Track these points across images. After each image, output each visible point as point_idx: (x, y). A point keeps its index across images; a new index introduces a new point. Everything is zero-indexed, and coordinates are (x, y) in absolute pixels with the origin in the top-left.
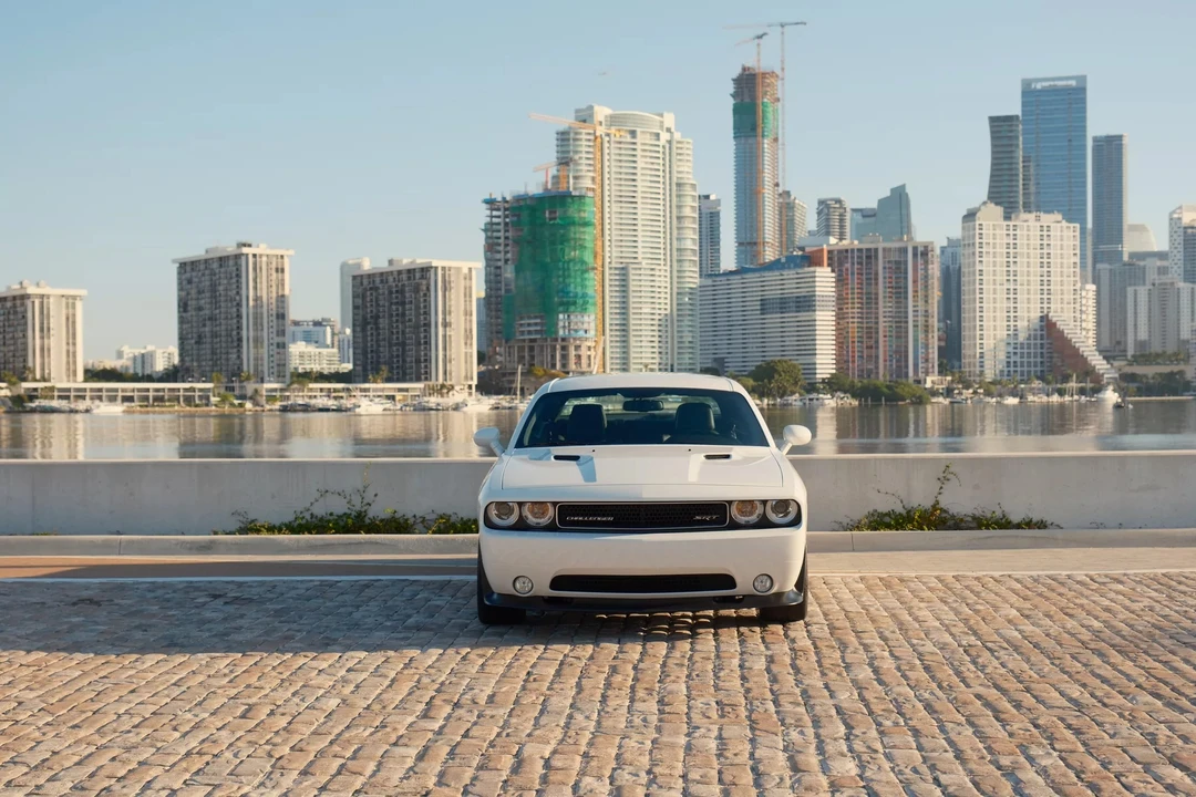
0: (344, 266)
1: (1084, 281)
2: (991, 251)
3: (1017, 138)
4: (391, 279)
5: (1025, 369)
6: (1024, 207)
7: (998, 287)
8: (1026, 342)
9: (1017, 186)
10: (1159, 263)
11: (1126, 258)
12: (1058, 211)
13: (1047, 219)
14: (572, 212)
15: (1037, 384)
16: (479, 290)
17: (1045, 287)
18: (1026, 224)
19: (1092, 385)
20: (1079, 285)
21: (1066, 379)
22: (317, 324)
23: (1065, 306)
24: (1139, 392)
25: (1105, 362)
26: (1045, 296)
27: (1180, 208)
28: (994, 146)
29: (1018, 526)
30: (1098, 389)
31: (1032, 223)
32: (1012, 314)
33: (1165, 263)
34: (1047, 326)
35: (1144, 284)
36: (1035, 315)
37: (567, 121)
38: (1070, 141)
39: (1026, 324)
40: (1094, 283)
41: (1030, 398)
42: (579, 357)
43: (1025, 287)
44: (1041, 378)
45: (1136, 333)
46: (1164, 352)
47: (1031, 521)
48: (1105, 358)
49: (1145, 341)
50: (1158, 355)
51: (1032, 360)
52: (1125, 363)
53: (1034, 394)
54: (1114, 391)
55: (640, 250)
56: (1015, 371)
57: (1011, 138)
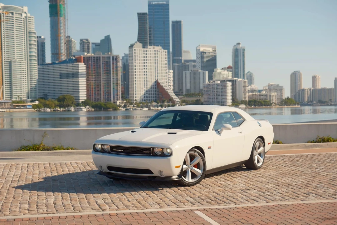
1: (169, 69)
2: (139, 58)
3: (147, 20)
5: (150, 98)
6: (149, 44)
7: (141, 71)
8: (150, 89)
9: (147, 37)
10: (193, 64)
11: (183, 62)
12: (161, 46)
13: (157, 48)
15: (154, 104)
17: (156, 71)
18: (150, 50)
19: (172, 104)
20: (167, 70)
21: (163, 102)
23: (163, 77)
25: (176, 96)
26: (157, 74)
27: (200, 45)
28: (139, 23)
30: (174, 105)
31: (152, 49)
32: (146, 80)
33: (195, 64)
34: (157, 84)
35: (189, 70)
36: (153, 80)
38: (164, 22)
39: (150, 83)
40: (173, 70)
41: (152, 108)
43: (150, 71)
44: (155, 101)
45: (186, 87)
46: (195, 93)
48: (176, 95)
49: (189, 90)
50: (193, 94)
51: (152, 95)
52: (182, 96)
53: (153, 107)
55: (16, 55)
56: (147, 99)
57: (145, 20)
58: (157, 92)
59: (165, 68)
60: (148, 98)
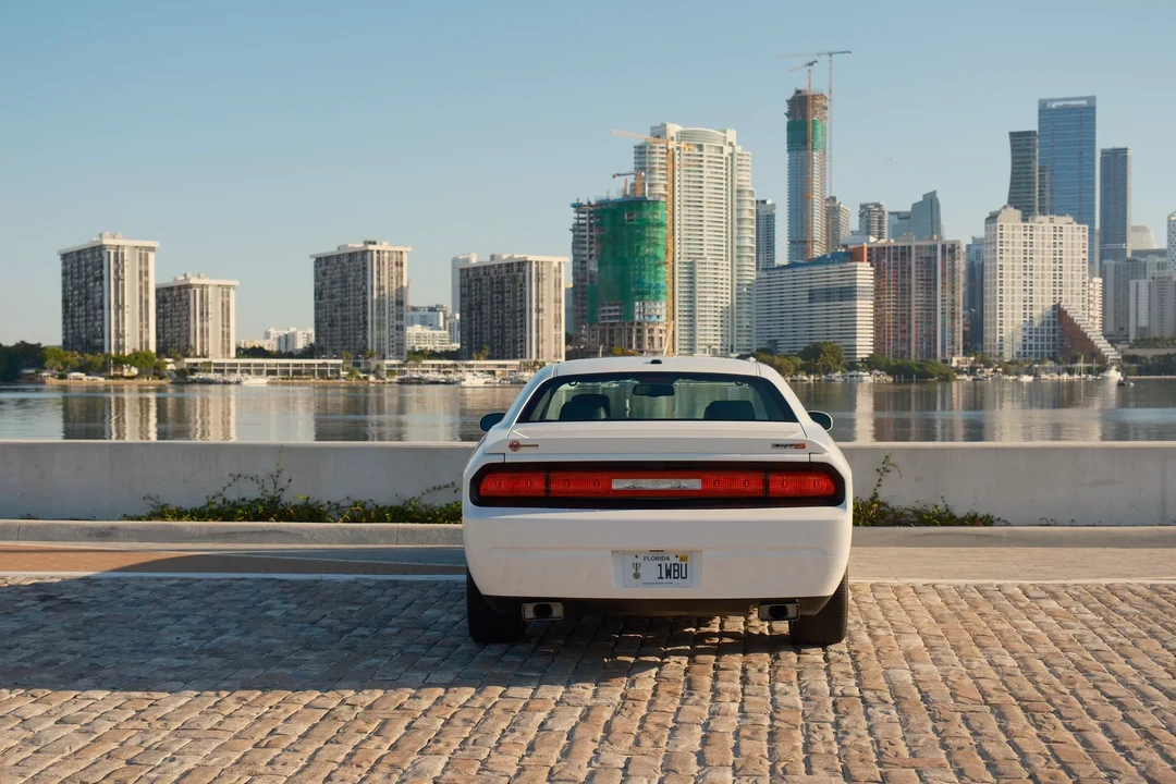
0: (455, 261)
1: (1092, 275)
2: (1010, 248)
3: (1034, 151)
4: (492, 271)
5: (1040, 351)
6: (1040, 211)
7: (1016, 280)
8: (1040, 327)
9: (1034, 192)
10: (1158, 260)
11: (1129, 255)
12: (1070, 214)
13: (1060, 221)
14: (647, 214)
15: (1049, 364)
16: (567, 281)
17: (1058, 280)
18: (1041, 225)
19: (1097, 365)
20: (1087, 278)
21: (1075, 360)
22: (432, 309)
23: (1075, 296)
24: (1140, 372)
25: (1109, 345)
26: (1058, 288)
28: (1013, 158)
29: (962, 522)
30: (1103, 369)
31: (1047, 224)
32: (1028, 303)
33: (1163, 260)
34: (1059, 313)
35: (1145, 278)
36: (1049, 304)
37: (643, 137)
38: (1080, 153)
39: (1040, 312)
40: (1101, 276)
41: (1043, 376)
42: (652, 339)
43: (1040, 280)
44: (1054, 358)
45: (1137, 320)
46: (1162, 337)
47: (976, 516)
48: (1109, 342)
49: (1145, 328)
50: (1156, 340)
51: (1046, 343)
52: (1127, 346)
53: (1046, 373)
54: (1117, 370)
55: (705, 247)
56: (1030, 353)
57: (1029, 150)
58: (1056, 335)
59: (1081, 273)
60: (1034, 351)
